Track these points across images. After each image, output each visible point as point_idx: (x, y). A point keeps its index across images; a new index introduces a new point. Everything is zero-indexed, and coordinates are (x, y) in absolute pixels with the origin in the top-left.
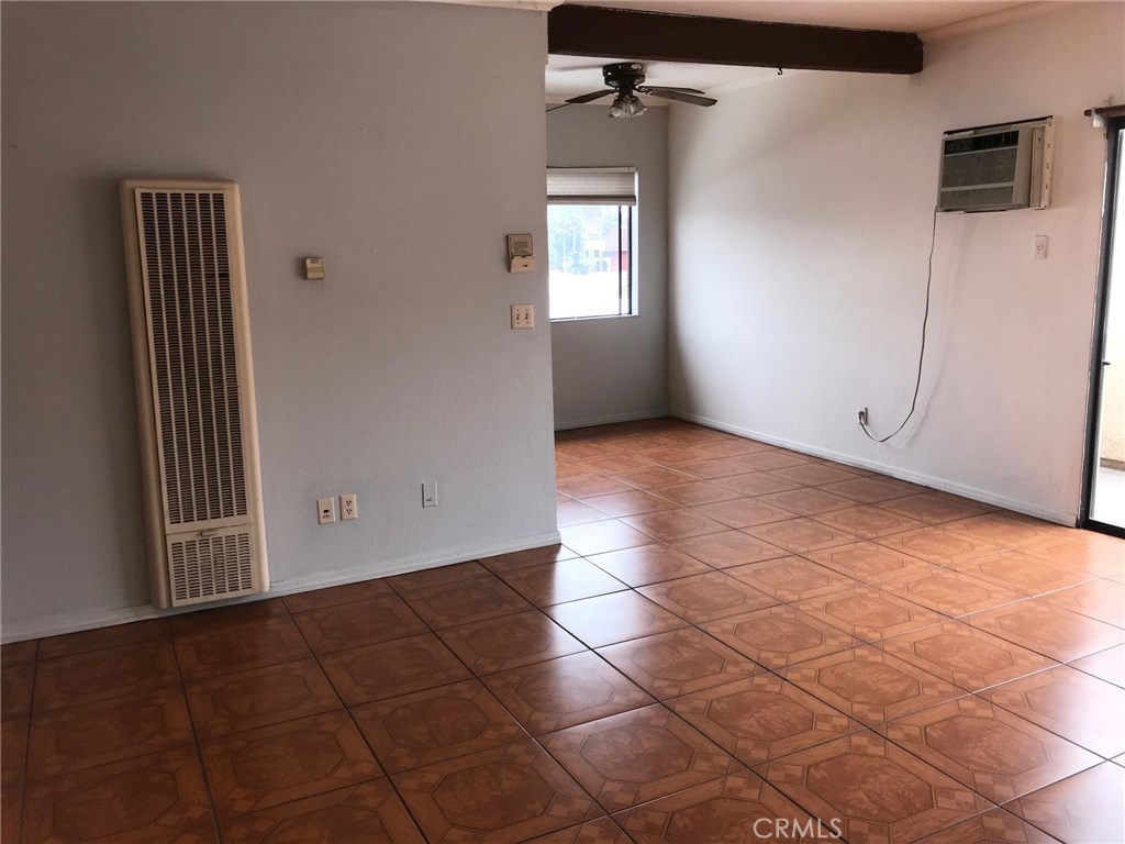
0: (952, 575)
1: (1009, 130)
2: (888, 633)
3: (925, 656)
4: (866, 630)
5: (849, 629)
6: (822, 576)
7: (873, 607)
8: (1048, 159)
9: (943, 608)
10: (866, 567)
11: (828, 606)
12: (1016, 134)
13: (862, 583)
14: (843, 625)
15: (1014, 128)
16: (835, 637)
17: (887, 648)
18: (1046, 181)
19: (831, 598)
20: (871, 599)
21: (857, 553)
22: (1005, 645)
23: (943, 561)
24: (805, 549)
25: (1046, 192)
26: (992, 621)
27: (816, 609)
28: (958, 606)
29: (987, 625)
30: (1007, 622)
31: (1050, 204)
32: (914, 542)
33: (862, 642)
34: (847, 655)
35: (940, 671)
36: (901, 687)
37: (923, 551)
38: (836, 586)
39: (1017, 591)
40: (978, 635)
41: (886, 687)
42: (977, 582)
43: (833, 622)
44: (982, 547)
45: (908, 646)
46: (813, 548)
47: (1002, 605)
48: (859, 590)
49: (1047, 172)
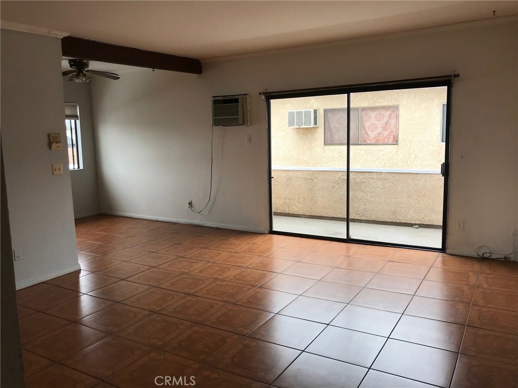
0: (237, 254)
1: (235, 98)
2: (225, 275)
3: (239, 280)
4: (217, 276)
5: (211, 276)
6: (195, 262)
7: (216, 269)
8: (249, 109)
9: (238, 264)
10: (208, 257)
11: (200, 271)
12: (238, 99)
13: (209, 262)
14: (209, 276)
15: (236, 97)
16: (208, 280)
17: (226, 280)
18: (249, 116)
19: (200, 269)
20: (215, 266)
21: (202, 253)
22: (261, 271)
23: (232, 251)
24: (183, 255)
25: (249, 120)
26: (255, 265)
27: (197, 273)
28: (243, 263)
29: (254, 267)
30: (259, 265)
31: (250, 125)
32: (221, 246)
33: (217, 279)
34: (214, 284)
35: (246, 283)
36: (236, 290)
37: (224, 249)
38: (200, 264)
39: (258, 255)
40: (253, 270)
41: (231, 291)
42: (246, 255)
43: (204, 276)
44: (243, 245)
45: (232, 278)
46: (186, 254)
47: (255, 260)
48: (209, 264)
49: (249, 113)
